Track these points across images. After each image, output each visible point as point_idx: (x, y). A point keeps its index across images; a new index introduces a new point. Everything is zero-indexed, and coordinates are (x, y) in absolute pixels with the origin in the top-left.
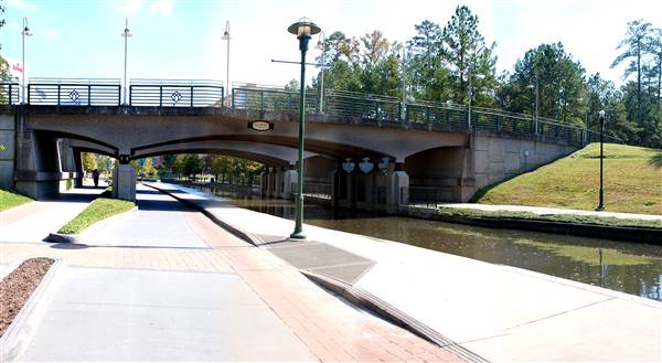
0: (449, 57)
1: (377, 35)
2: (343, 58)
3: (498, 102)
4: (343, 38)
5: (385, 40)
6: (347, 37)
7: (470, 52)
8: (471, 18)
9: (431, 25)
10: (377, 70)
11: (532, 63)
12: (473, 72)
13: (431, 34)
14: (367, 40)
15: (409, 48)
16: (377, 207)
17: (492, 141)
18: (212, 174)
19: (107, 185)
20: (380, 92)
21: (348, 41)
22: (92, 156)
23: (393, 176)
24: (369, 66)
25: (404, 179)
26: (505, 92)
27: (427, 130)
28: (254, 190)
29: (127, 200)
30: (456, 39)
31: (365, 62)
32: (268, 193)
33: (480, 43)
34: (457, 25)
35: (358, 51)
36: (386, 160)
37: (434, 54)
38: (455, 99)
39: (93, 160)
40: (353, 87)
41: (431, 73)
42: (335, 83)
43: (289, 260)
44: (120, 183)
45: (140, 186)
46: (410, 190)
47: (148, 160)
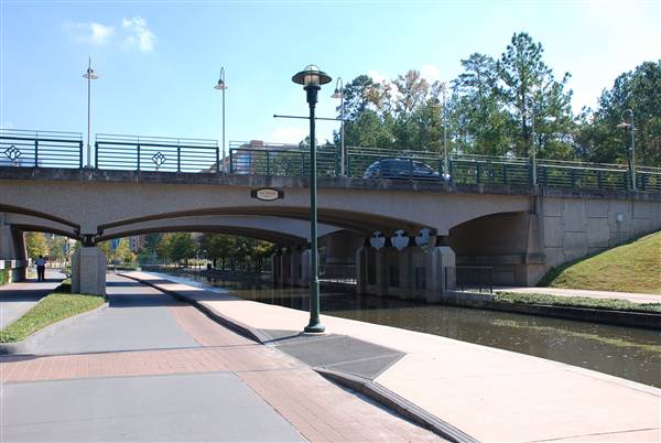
0: (507, 97)
1: (412, 76)
2: (371, 106)
3: (578, 150)
4: (370, 82)
5: (423, 81)
6: (375, 82)
7: (534, 88)
8: (533, 47)
9: (483, 59)
10: (414, 119)
11: (626, 92)
12: (538, 113)
13: (483, 70)
14: (401, 82)
15: (454, 88)
16: (415, 293)
17: (567, 204)
18: (209, 258)
19: (63, 276)
20: (417, 147)
21: (377, 86)
22: (40, 236)
23: (434, 253)
24: (403, 115)
25: (448, 256)
26: (587, 136)
27: (477, 192)
28: (264, 277)
29: (94, 295)
30: (514, 74)
31: (399, 109)
32: (281, 281)
33: (546, 78)
34: (514, 56)
35: (389, 97)
36: (425, 232)
37: (487, 95)
38: (517, 151)
39: (41, 243)
40: (383, 143)
41: (483, 119)
42: (362, 138)
43: (302, 357)
44: (83, 274)
45: (111, 277)
46: (458, 271)
47: (123, 241)
